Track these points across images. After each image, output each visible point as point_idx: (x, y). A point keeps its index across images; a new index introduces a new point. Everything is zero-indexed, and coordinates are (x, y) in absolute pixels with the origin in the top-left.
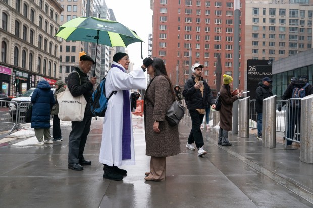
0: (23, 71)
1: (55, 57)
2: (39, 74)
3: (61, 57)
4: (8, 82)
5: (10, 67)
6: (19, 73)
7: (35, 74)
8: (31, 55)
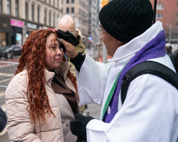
0: (33, 23)
1: (57, 9)
2: (45, 25)
3: (62, 9)
4: (21, 33)
5: (22, 20)
6: (29, 25)
7: (42, 26)
8: (39, 9)
